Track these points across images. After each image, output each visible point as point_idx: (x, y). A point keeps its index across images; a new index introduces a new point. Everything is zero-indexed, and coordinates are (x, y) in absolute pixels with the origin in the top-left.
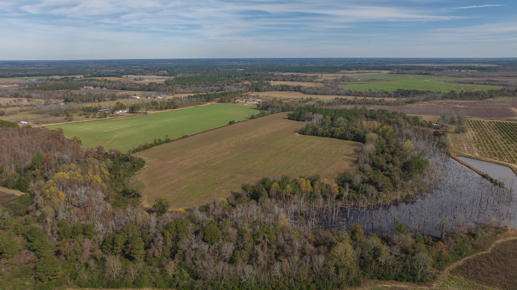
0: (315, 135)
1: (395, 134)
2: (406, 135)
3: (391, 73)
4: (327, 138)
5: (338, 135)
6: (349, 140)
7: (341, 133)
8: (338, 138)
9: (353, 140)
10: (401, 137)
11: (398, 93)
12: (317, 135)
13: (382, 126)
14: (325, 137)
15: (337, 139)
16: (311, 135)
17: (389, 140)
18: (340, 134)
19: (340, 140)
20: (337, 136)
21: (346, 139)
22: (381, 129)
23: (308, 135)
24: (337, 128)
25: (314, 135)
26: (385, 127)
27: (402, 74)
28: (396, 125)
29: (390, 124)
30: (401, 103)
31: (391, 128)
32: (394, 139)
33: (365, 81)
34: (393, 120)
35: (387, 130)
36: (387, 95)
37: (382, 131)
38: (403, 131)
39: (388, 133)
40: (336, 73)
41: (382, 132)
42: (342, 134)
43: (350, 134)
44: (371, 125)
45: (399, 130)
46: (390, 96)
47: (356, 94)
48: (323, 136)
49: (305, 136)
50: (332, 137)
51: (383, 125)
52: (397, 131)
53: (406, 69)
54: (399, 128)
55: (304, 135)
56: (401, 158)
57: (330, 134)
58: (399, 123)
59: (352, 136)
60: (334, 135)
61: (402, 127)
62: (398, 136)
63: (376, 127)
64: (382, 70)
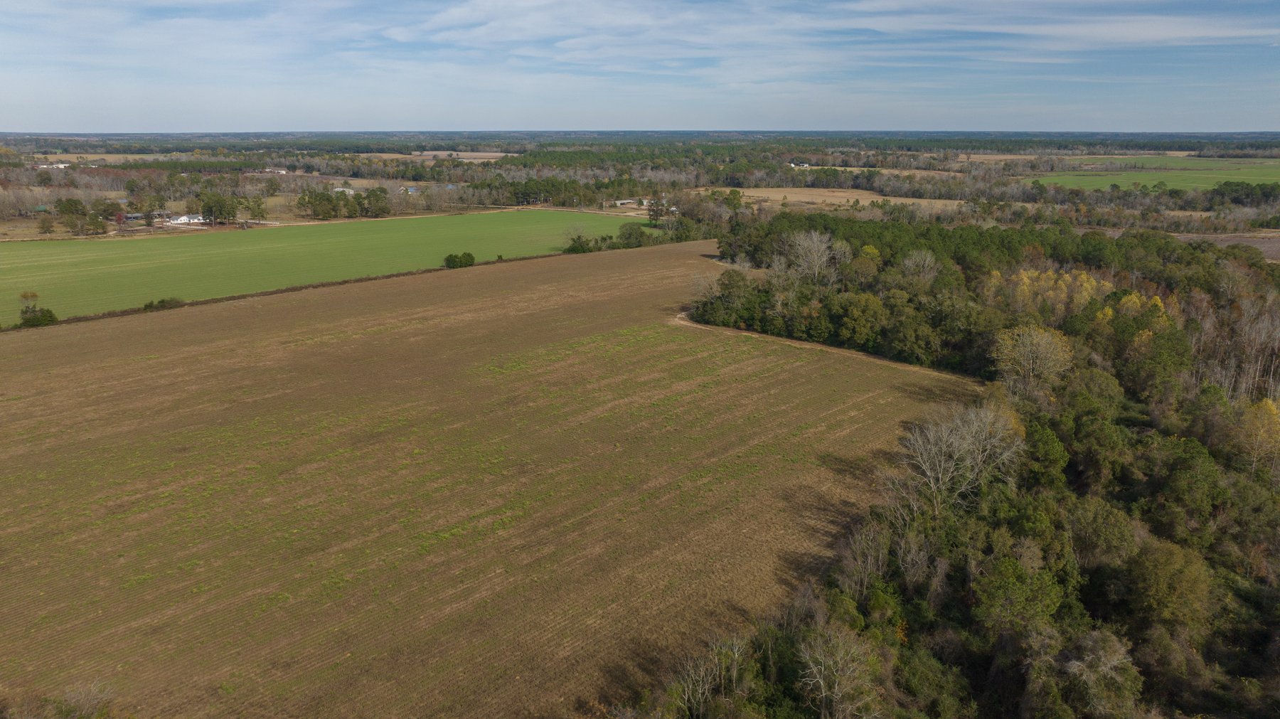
0: (757, 325)
1: (1192, 344)
2: (1262, 350)
3: (1199, 156)
4: (807, 346)
5: (864, 333)
6: (918, 361)
7: (885, 322)
8: (863, 348)
9: (938, 364)
10: (1233, 362)
11: (1223, 195)
12: (765, 327)
13: (1115, 298)
14: (799, 339)
15: (860, 356)
16: (739, 328)
17: (1151, 376)
18: (877, 328)
19: (872, 360)
20: (860, 339)
21: (901, 357)
22: (1109, 312)
23: (726, 325)
24: (864, 297)
25: (750, 328)
26: (1133, 301)
27: (1241, 157)
28: (1201, 296)
29: (1169, 286)
30: (1230, 226)
31: (1168, 312)
32: (1185, 375)
33: (1106, 171)
34: (1190, 273)
35: (1142, 321)
36: (1176, 204)
37: (1111, 322)
38: (1245, 328)
39: (1146, 335)
40: (1022, 152)
41: (1109, 330)
42: (884, 332)
43: (926, 330)
44: (1055, 288)
45: (1222, 324)
46: (1188, 205)
47: (1060, 197)
48: (790, 335)
49: (708, 328)
50: (834, 340)
51: (1125, 293)
52: (1208, 325)
53: (1252, 146)
54: (1216, 312)
55: (707, 322)
56: (1223, 531)
57: (826, 325)
58: (1224, 285)
59: (936, 342)
60: (845, 333)
61: (1239, 308)
62: (1208, 354)
63: (1083, 297)
64: (1170, 149)
